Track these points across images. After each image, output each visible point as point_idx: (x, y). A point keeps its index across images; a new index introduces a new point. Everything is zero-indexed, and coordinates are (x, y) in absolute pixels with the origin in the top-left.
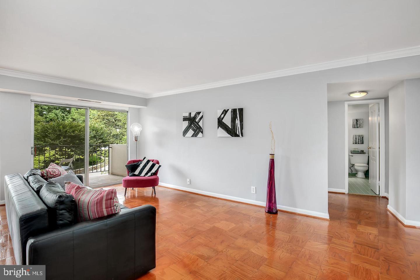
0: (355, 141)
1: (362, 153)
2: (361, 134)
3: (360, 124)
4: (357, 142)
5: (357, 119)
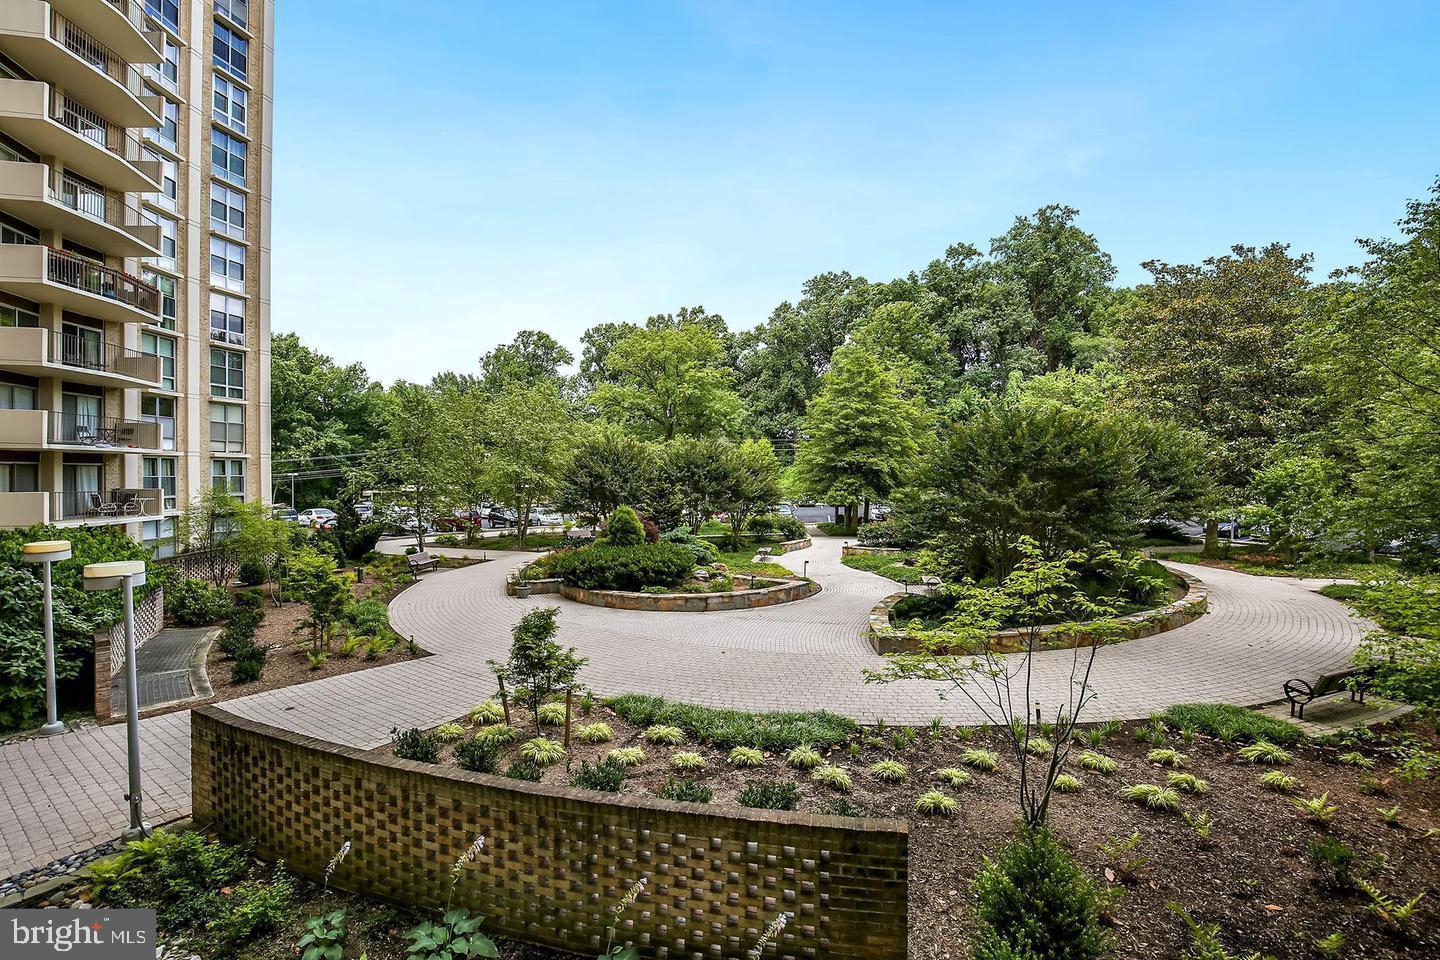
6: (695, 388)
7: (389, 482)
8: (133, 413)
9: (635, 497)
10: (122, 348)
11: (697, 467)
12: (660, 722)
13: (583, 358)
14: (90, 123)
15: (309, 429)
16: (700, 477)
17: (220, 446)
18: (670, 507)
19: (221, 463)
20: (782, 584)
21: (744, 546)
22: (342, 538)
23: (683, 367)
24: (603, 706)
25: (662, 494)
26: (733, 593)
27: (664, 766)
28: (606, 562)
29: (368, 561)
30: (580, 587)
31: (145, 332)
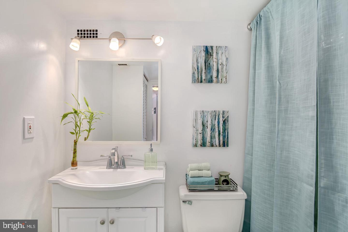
0: (200, 137)
1: (225, 186)
2: (220, 108)
3: (220, 67)
4: (208, 139)
5: (209, 45)
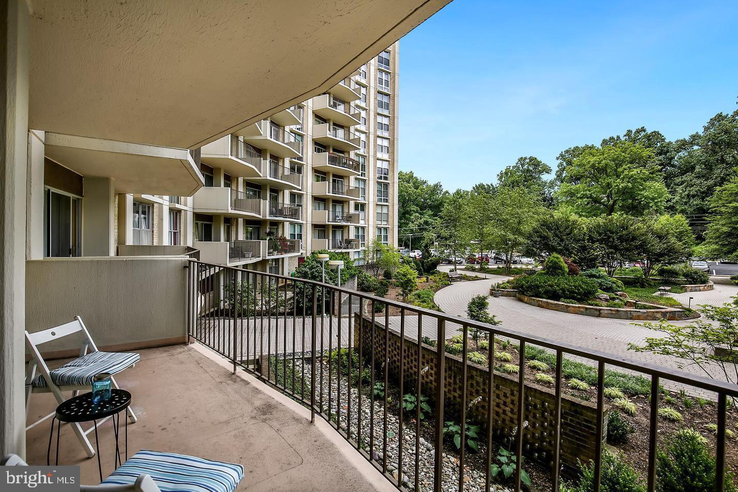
6: (629, 182)
7: (442, 238)
8: (352, 211)
9: (567, 250)
10: (349, 186)
11: (612, 233)
12: (538, 360)
13: (557, 169)
14: (340, 104)
15: (417, 214)
16: (613, 239)
17: (380, 222)
18: (589, 256)
19: (380, 229)
20: (663, 308)
21: (650, 285)
22: (423, 263)
23: (620, 170)
24: (514, 348)
25: (584, 248)
26: (619, 309)
27: (532, 378)
28: (540, 283)
29: (433, 274)
30: (525, 295)
31: (356, 179)
